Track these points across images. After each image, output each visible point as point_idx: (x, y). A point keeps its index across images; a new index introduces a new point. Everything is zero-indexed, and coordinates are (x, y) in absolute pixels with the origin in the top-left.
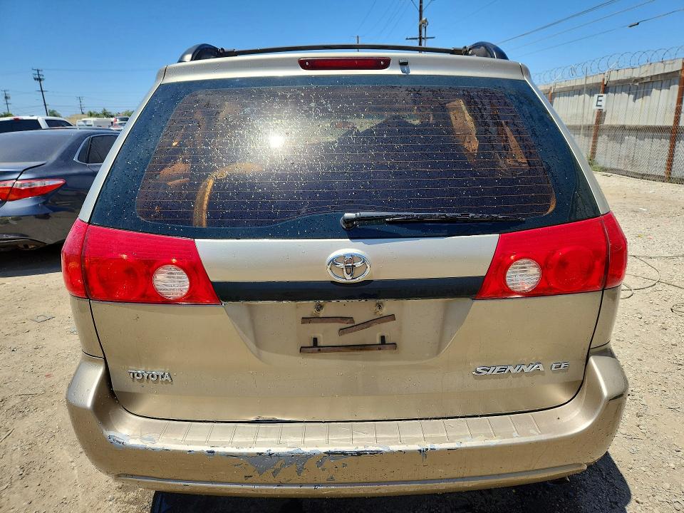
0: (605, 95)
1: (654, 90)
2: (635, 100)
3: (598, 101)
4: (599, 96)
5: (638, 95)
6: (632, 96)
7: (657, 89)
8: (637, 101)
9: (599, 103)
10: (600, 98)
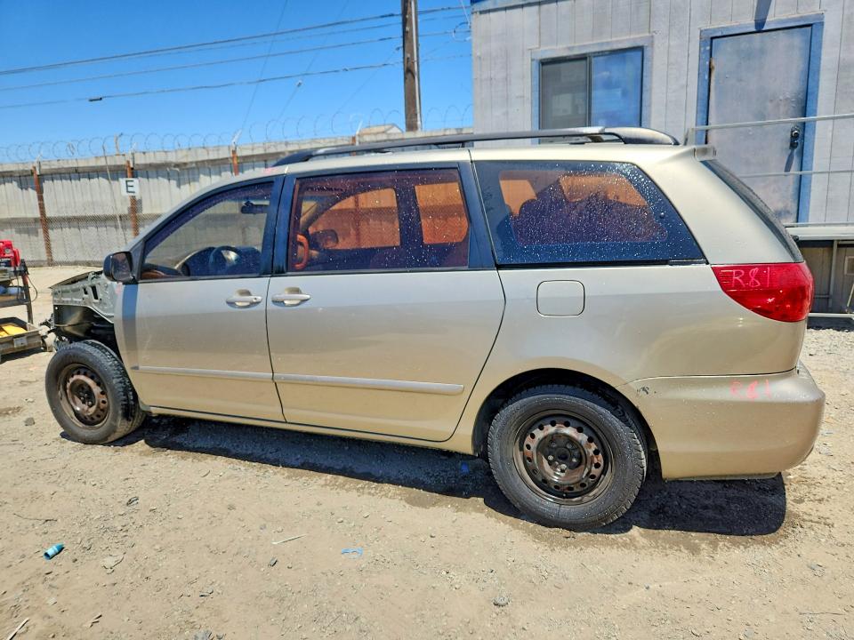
0: (136, 180)
1: (202, 176)
2: (179, 185)
3: (127, 186)
4: (127, 181)
5: (181, 182)
6: (173, 183)
7: (204, 174)
8: (182, 187)
9: (130, 189)
10: (129, 184)
